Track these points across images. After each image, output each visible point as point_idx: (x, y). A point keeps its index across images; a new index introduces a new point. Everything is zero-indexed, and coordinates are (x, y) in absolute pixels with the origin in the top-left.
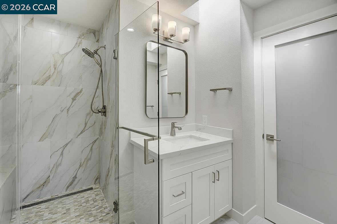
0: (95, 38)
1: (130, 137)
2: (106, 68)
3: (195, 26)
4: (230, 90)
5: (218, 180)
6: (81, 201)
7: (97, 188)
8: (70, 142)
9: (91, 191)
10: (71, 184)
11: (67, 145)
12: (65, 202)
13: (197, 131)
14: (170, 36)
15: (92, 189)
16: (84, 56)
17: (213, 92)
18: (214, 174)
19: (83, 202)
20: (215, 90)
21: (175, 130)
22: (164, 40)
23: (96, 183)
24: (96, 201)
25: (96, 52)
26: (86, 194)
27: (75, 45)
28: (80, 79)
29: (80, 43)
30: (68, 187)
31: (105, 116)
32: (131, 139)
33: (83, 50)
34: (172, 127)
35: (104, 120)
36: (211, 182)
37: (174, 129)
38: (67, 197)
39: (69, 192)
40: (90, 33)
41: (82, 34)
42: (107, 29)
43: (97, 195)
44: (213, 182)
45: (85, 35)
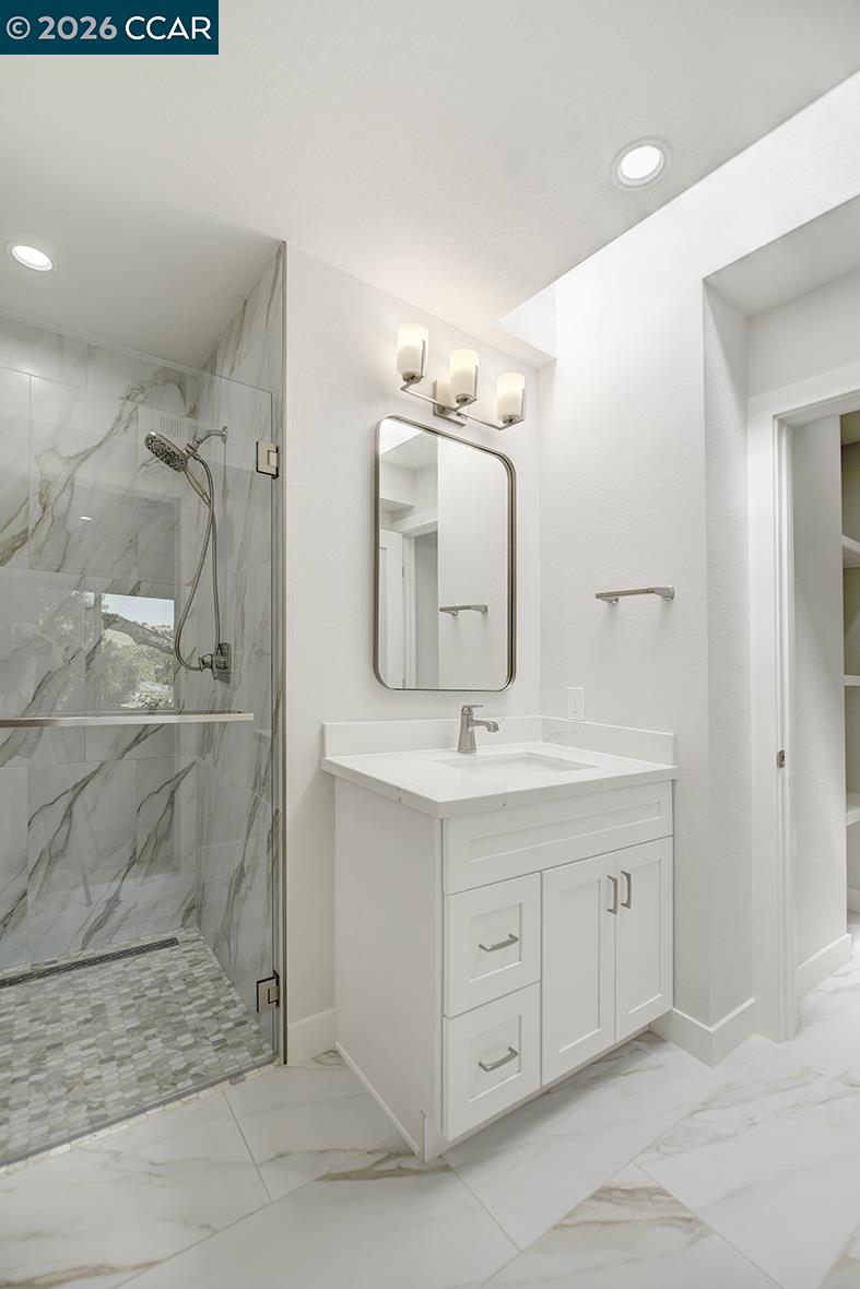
0: (185, 402)
1: (323, 753)
2: (228, 508)
3: (540, 369)
4: (668, 595)
5: (627, 905)
6: (140, 981)
7: (195, 941)
8: (96, 772)
9: (172, 951)
10: (99, 926)
11: (85, 782)
12: (84, 984)
13: (547, 740)
14: (457, 402)
15: (172, 942)
16: (144, 465)
17: (606, 603)
18: (615, 881)
19: (149, 985)
20: (611, 597)
21: (473, 731)
22: (435, 414)
23: (186, 925)
24: (194, 983)
25: (192, 452)
26: (156, 960)
27: (115, 425)
28: (130, 547)
29: (131, 418)
30: (90, 934)
31: (227, 681)
32: (327, 758)
33: (151, 442)
34: (465, 725)
35: (220, 694)
36: (604, 912)
37: (470, 729)
38: (91, 968)
39: (92, 951)
40: (166, 382)
41: (137, 387)
42: (233, 370)
43: (195, 963)
44: (609, 910)
45: (148, 391)
